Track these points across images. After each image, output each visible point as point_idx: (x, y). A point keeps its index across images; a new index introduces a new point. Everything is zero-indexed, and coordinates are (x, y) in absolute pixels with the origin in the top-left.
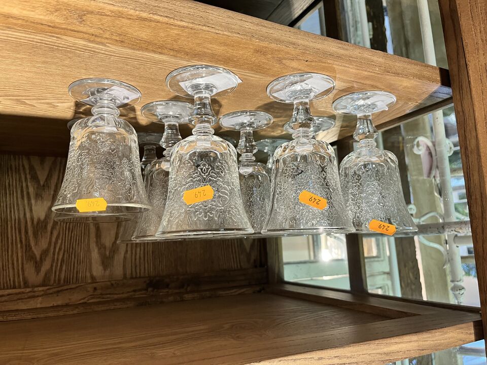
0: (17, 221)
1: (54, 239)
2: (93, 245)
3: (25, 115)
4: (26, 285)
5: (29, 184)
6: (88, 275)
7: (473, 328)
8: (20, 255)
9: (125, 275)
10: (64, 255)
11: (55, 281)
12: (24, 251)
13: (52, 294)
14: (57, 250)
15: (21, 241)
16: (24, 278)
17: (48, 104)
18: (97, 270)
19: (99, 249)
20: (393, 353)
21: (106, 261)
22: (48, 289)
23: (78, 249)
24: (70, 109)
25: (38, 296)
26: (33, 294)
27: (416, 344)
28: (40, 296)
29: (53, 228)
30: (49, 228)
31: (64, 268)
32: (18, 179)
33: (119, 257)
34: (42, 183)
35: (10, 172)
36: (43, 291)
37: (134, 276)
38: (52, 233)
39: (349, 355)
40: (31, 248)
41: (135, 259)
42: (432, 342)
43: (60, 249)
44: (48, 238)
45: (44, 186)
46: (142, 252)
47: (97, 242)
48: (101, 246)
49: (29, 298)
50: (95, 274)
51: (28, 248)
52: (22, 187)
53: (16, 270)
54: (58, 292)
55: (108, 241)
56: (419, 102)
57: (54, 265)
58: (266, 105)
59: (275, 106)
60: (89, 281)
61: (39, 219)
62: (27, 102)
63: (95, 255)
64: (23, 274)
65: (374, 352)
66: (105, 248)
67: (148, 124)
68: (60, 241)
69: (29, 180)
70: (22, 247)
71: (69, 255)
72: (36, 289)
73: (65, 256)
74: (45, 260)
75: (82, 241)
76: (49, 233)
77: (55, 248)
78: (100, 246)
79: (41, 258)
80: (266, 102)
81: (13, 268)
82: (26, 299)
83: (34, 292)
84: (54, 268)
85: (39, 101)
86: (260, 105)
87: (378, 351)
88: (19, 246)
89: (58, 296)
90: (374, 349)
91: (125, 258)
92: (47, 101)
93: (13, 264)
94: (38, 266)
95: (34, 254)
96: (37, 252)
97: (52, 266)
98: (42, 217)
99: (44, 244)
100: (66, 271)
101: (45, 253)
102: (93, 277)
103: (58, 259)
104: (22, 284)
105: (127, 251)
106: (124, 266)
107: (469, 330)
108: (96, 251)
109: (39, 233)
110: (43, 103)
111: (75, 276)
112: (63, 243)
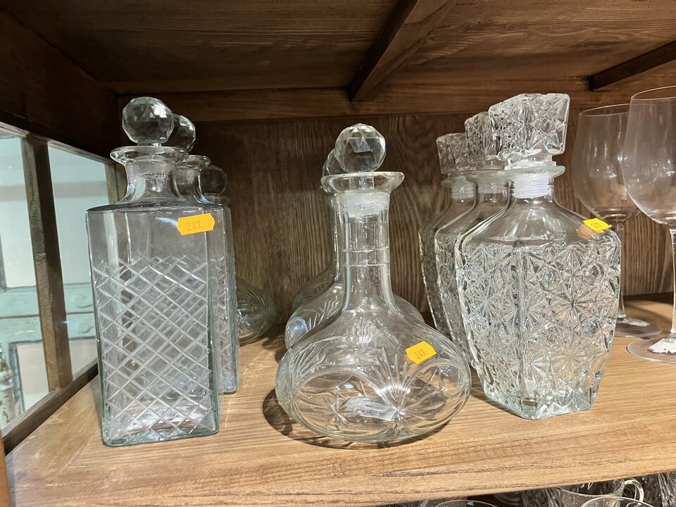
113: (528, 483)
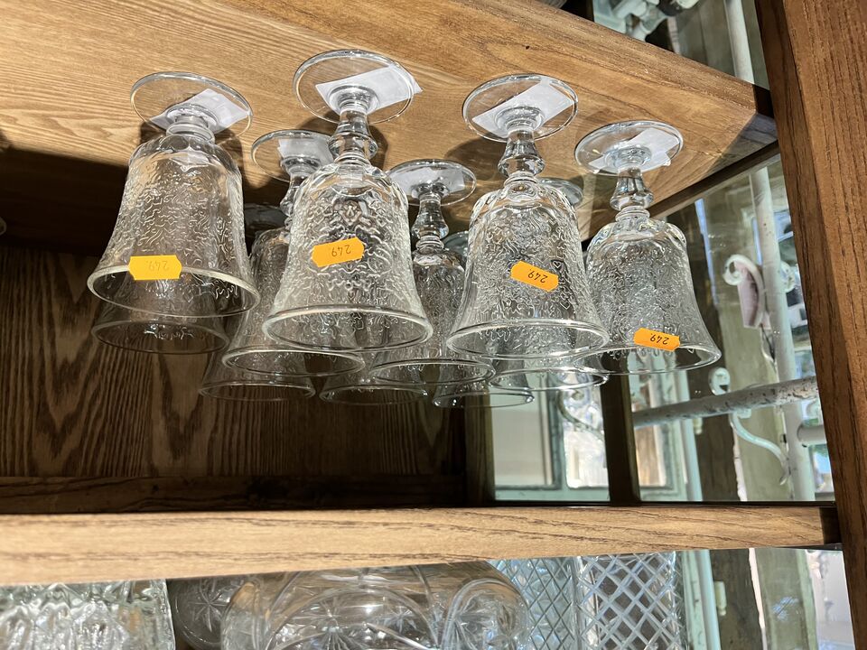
0: (27, 361)
1: (88, 398)
2: (157, 413)
3: (56, 153)
4: (33, 471)
5: (53, 300)
6: (145, 464)
7: (819, 519)
8: (27, 419)
9: (210, 469)
10: (104, 426)
11: (85, 469)
12: (35, 414)
13: (76, 490)
14: (93, 417)
15: (31, 396)
16: (31, 461)
17: (96, 128)
18: (161, 456)
19: (168, 420)
20: (671, 534)
21: (179, 443)
22: (72, 482)
23: (130, 417)
24: (131, 141)
25: (53, 493)
26: (43, 487)
27: (713, 526)
28: (58, 492)
29: (88, 379)
30: (82, 378)
31: (103, 449)
32: (34, 290)
33: (202, 438)
34: (75, 300)
35: (21, 275)
36: (61, 483)
37: (226, 472)
38: (86, 386)
39: (591, 524)
40: (47, 409)
41: (230, 444)
42: (742, 529)
43: (98, 415)
44: (79, 394)
45: (78, 304)
46: (243, 432)
47: (164, 408)
48: (171, 417)
49: (37, 494)
50: (156, 463)
51: (42, 409)
52: (41, 303)
53: (17, 447)
54: (90, 487)
55: (183, 406)
56: (722, 150)
57: (87, 440)
58: (463, 147)
59: (479, 150)
60: (146, 475)
61: (66, 361)
62: (61, 122)
63: (160, 430)
64: (30, 454)
65: (636, 526)
66: (178, 419)
67: (264, 184)
68: (99, 402)
69: (53, 293)
70: (31, 406)
71: (113, 427)
72: (49, 480)
73: (106, 429)
74: (70, 432)
75: (139, 405)
76: (81, 386)
77: (89, 413)
78: (168, 415)
79: (63, 429)
80: (462, 142)
81: (13, 443)
82: (31, 495)
83: (47, 484)
84: (85, 448)
85: (81, 122)
86: (452, 147)
87: (644, 527)
88: (27, 403)
89: (87, 494)
90: (636, 522)
91: (212, 440)
92: (94, 122)
93: (13, 435)
94: (57, 441)
95: (52, 420)
96: (58, 417)
97: (82, 443)
98: (72, 357)
99: (70, 404)
100: (105, 455)
101: (71, 420)
102: (152, 469)
103: (93, 433)
104: (26, 470)
105: (216, 428)
106: (210, 454)
107: (813, 520)
108: (162, 422)
109: (64, 385)
110: (88, 127)
111: (121, 464)
112: (105, 405)
113: (246, 526)
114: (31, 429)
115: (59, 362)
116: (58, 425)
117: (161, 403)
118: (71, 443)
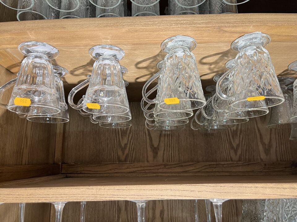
114: (229, 148)
115: (232, 130)
116: (235, 147)
117: (260, 140)
118: (239, 152)
